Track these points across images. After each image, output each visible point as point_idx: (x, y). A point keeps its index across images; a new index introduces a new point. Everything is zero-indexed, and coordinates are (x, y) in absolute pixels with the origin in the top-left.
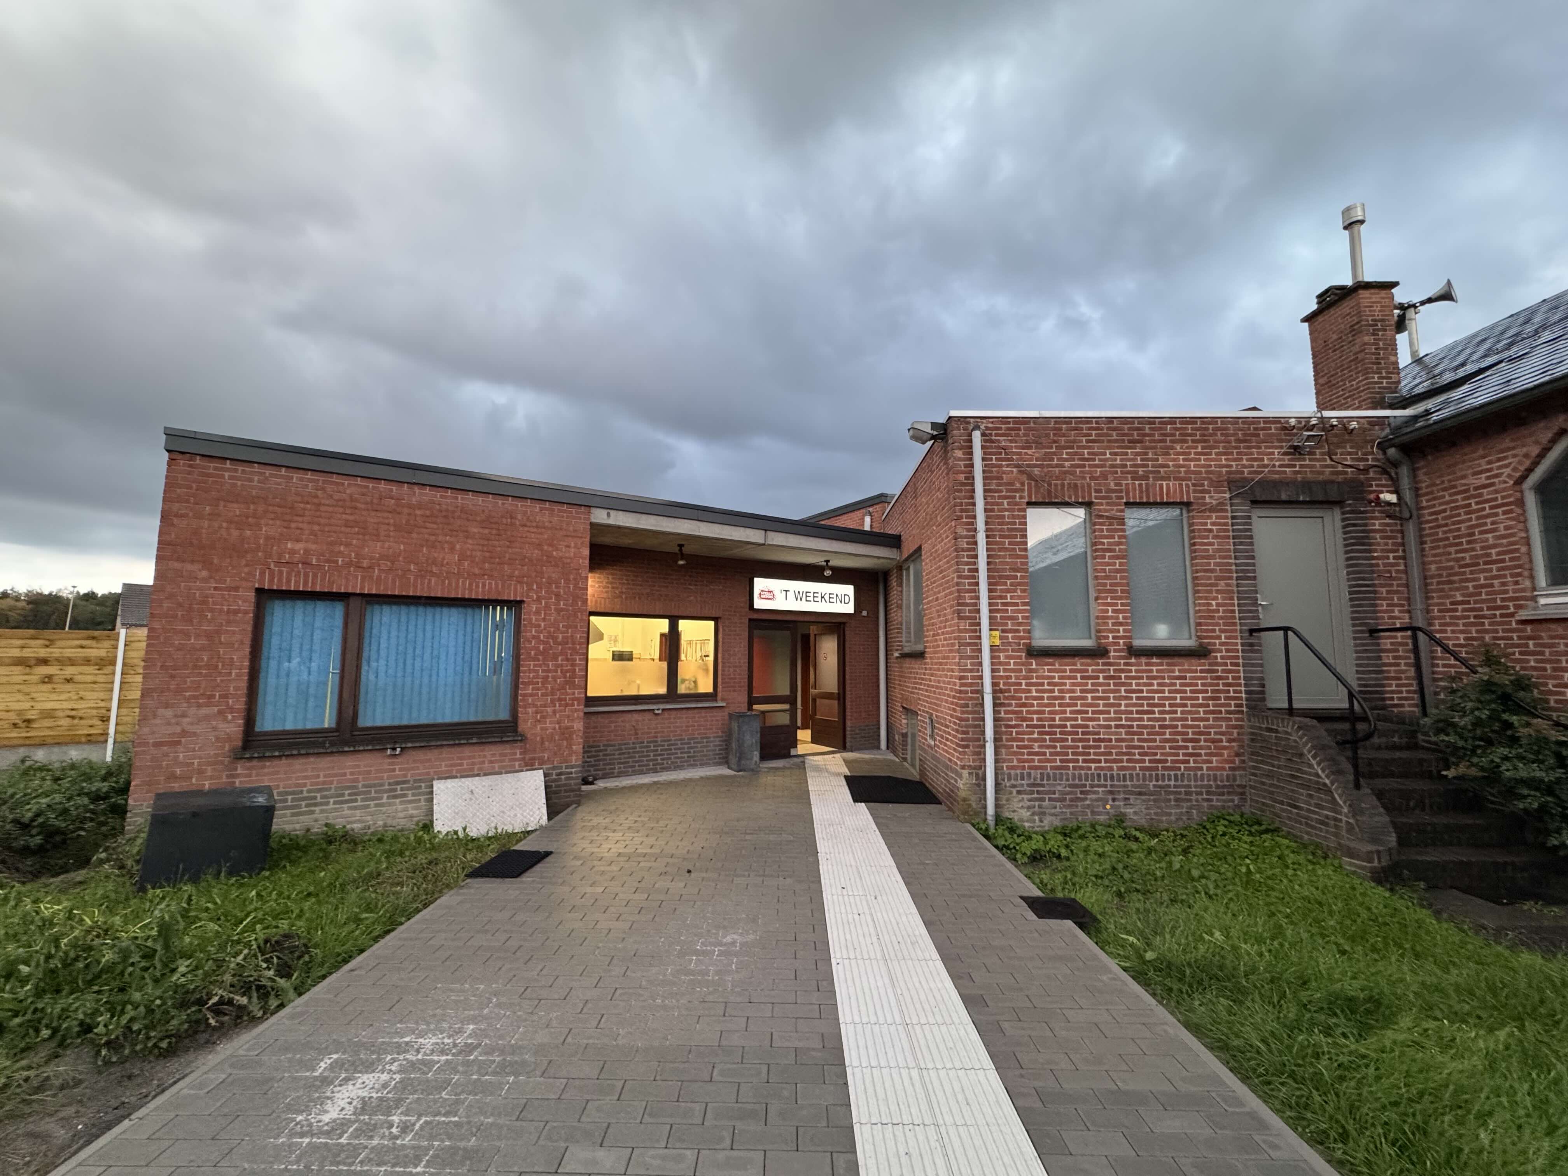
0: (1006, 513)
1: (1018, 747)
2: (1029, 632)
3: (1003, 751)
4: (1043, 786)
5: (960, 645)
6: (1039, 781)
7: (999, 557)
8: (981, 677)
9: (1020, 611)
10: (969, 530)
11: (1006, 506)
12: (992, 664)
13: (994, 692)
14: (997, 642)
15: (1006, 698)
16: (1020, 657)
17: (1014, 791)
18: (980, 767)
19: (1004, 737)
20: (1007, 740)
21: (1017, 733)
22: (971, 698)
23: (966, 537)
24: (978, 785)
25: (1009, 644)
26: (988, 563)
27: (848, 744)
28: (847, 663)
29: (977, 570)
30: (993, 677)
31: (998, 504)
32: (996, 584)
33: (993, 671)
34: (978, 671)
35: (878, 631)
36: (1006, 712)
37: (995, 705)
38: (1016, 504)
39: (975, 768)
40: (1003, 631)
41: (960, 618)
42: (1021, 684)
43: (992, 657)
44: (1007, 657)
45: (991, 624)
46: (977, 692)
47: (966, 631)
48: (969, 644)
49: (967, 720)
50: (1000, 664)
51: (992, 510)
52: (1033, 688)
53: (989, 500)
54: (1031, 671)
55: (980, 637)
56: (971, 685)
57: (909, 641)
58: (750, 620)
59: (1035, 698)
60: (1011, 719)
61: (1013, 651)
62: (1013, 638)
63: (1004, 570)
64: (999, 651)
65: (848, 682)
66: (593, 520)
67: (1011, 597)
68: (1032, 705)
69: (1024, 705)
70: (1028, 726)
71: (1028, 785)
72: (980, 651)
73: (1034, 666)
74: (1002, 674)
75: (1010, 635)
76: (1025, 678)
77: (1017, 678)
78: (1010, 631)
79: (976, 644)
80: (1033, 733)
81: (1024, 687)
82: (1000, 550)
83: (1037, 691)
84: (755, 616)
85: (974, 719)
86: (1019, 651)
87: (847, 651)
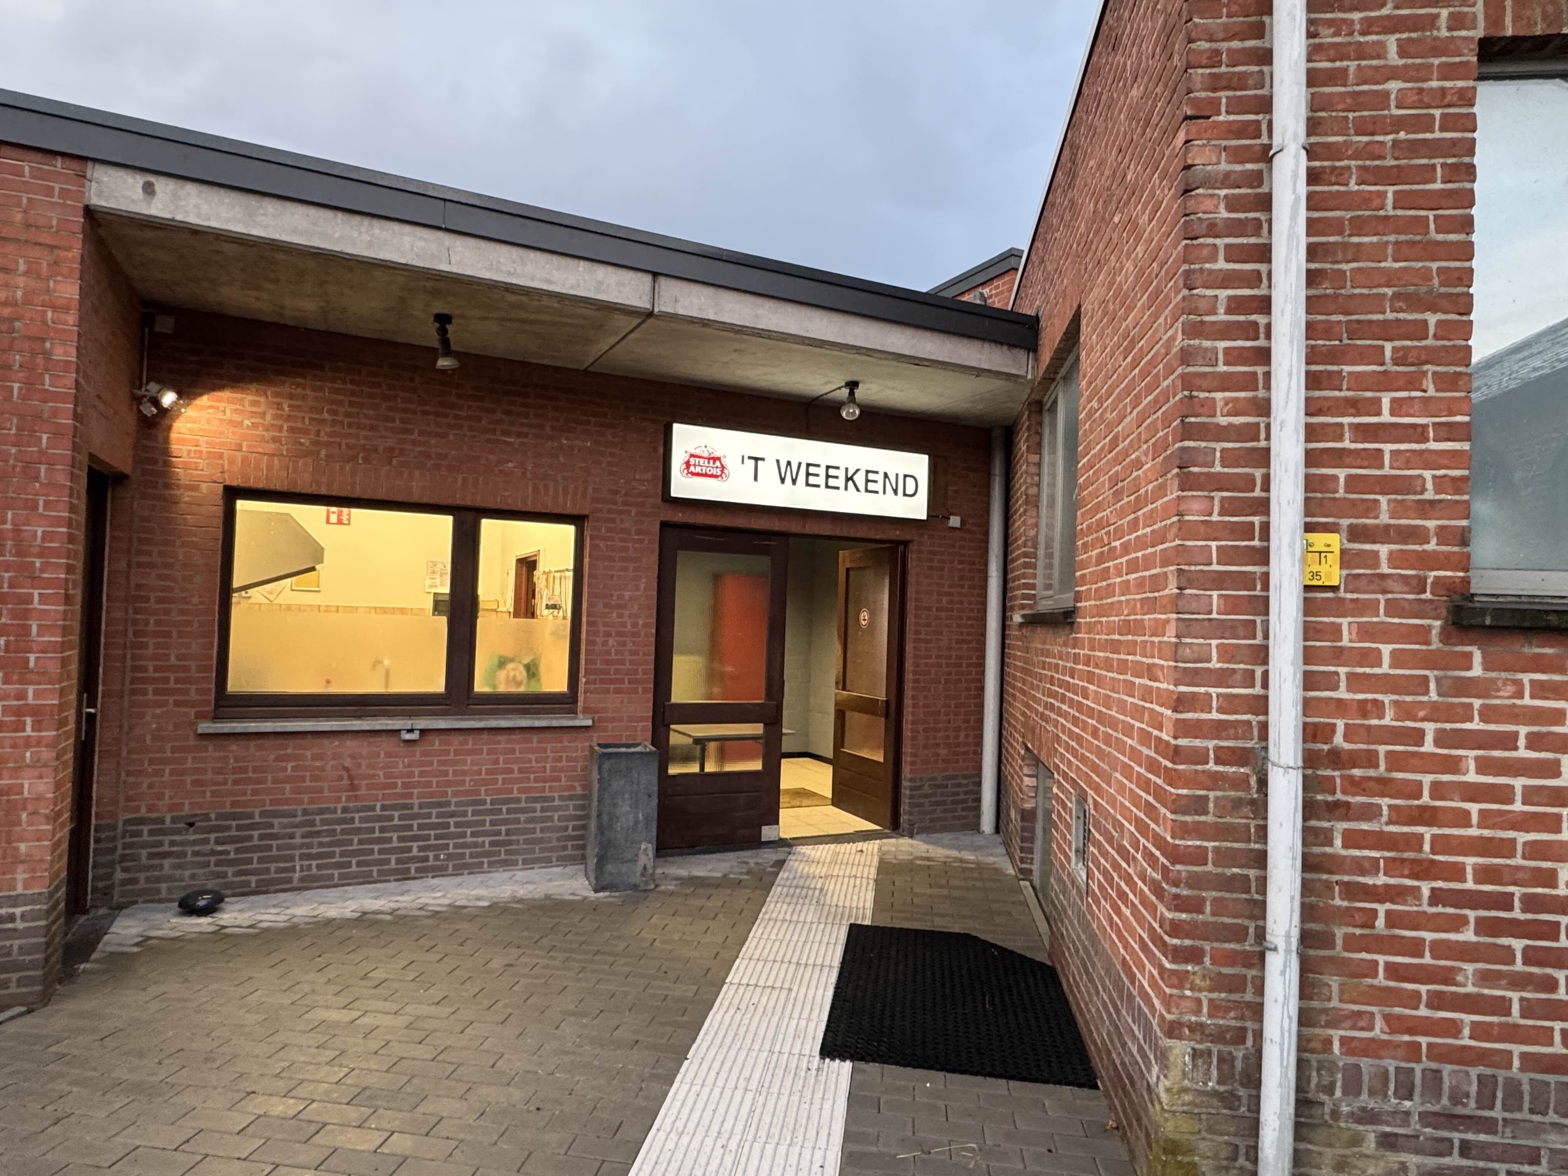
0: (1394, 86)
1: (1393, 971)
2: (1463, 538)
3: (1334, 982)
4: (1489, 1126)
5: (1186, 580)
6: (1471, 1108)
7: (1358, 252)
8: (1261, 705)
9: (1429, 460)
10: (1238, 156)
11: (1393, 57)
12: (1309, 656)
13: (1310, 760)
14: (1332, 574)
15: (1356, 786)
16: (1423, 636)
17: (1370, 1135)
18: (1239, 1037)
19: (1340, 932)
20: (1351, 943)
21: (1392, 920)
22: (1216, 780)
23: (1226, 180)
24: (1229, 1100)
25: (1380, 581)
26: (1312, 278)
27: (904, 818)
28: (909, 636)
29: (1265, 305)
30: (1308, 706)
31: (1361, 52)
32: (1334, 356)
33: (1310, 681)
34: (1249, 679)
35: (986, 564)
36: (1352, 840)
37: (1310, 809)
38: (1438, 48)
39: (1219, 1036)
40: (1356, 534)
41: (1187, 482)
42: (1418, 736)
43: (1309, 631)
44: (1365, 632)
45: (1310, 506)
46: (1241, 757)
47: (1210, 531)
48: (1219, 581)
49: (1199, 857)
50: (1339, 655)
51: (1337, 77)
52: (1471, 754)
53: (1327, 37)
54: (1466, 687)
55: (1263, 556)
56: (1219, 729)
57: (1048, 587)
58: (664, 525)
59: (1473, 793)
60: (1371, 867)
61: (1393, 608)
62: (1394, 560)
63: (1376, 303)
64: (1340, 608)
65: (909, 677)
66: (96, 201)
67: (1397, 407)
68: (1463, 819)
69: (1427, 816)
70: (1436, 897)
71: (1426, 1118)
72: (1263, 606)
73: (1477, 671)
74: (1342, 693)
75: (1383, 550)
76: (1436, 713)
77: (1404, 711)
78: (1383, 534)
79: (1247, 581)
80: (1459, 923)
81: (1429, 746)
82: (1359, 226)
83: (1483, 766)
84: (679, 517)
85: (1225, 857)
86: (1420, 610)
87: (911, 605)
